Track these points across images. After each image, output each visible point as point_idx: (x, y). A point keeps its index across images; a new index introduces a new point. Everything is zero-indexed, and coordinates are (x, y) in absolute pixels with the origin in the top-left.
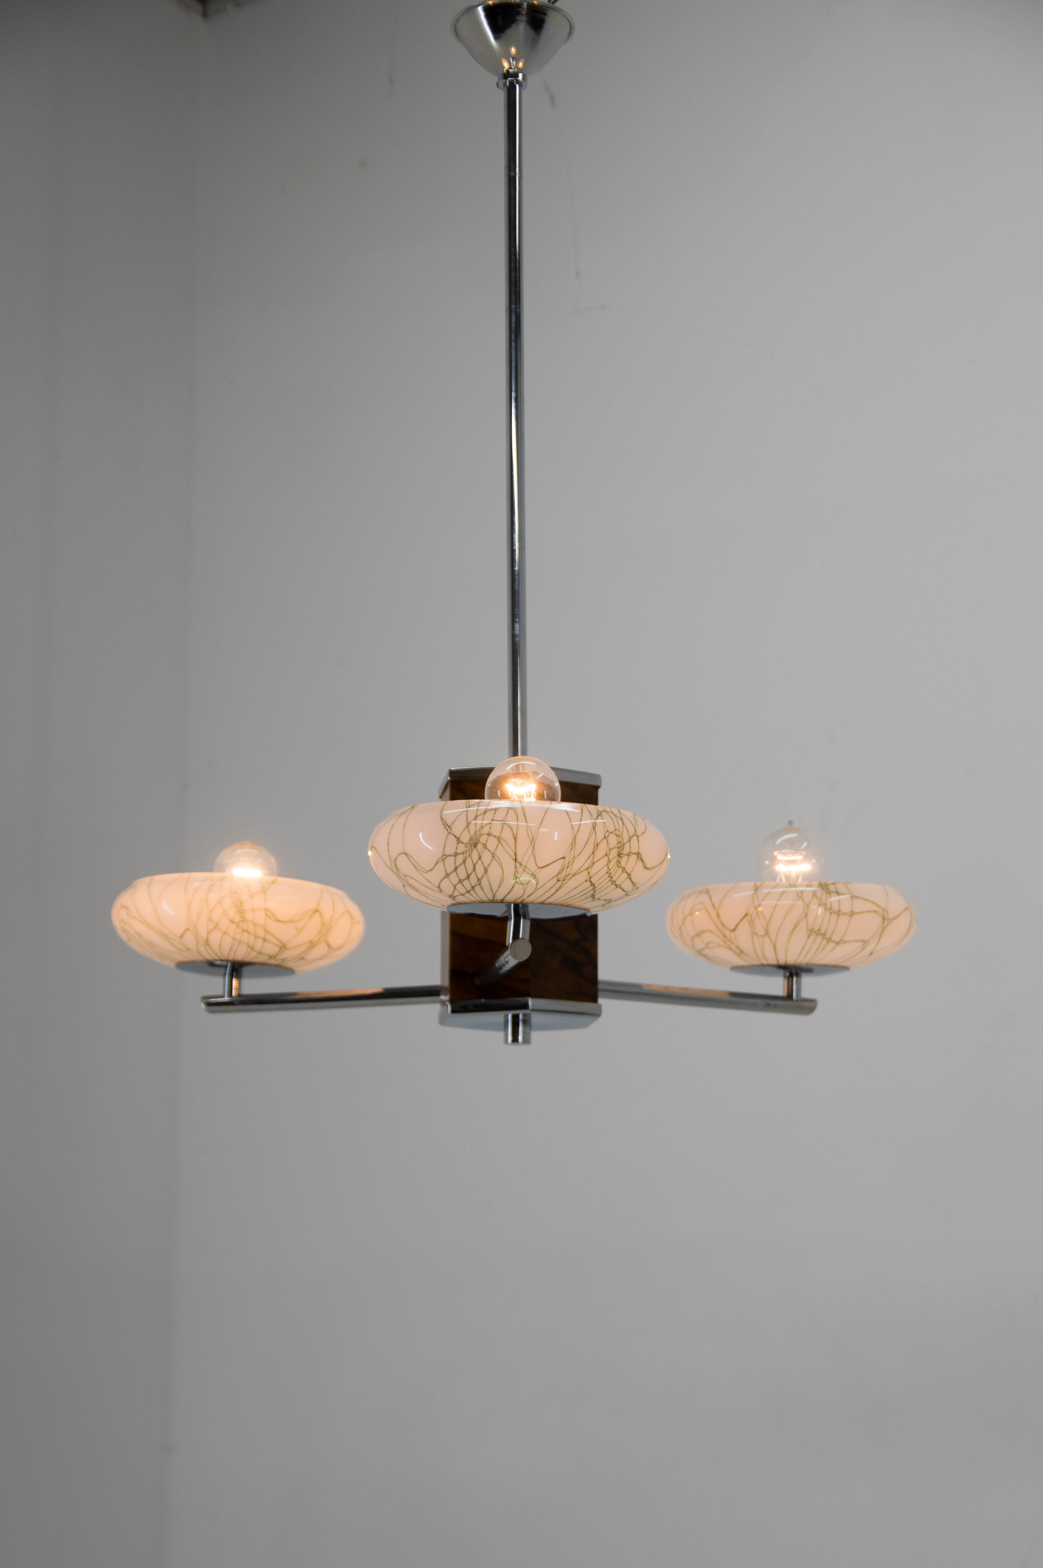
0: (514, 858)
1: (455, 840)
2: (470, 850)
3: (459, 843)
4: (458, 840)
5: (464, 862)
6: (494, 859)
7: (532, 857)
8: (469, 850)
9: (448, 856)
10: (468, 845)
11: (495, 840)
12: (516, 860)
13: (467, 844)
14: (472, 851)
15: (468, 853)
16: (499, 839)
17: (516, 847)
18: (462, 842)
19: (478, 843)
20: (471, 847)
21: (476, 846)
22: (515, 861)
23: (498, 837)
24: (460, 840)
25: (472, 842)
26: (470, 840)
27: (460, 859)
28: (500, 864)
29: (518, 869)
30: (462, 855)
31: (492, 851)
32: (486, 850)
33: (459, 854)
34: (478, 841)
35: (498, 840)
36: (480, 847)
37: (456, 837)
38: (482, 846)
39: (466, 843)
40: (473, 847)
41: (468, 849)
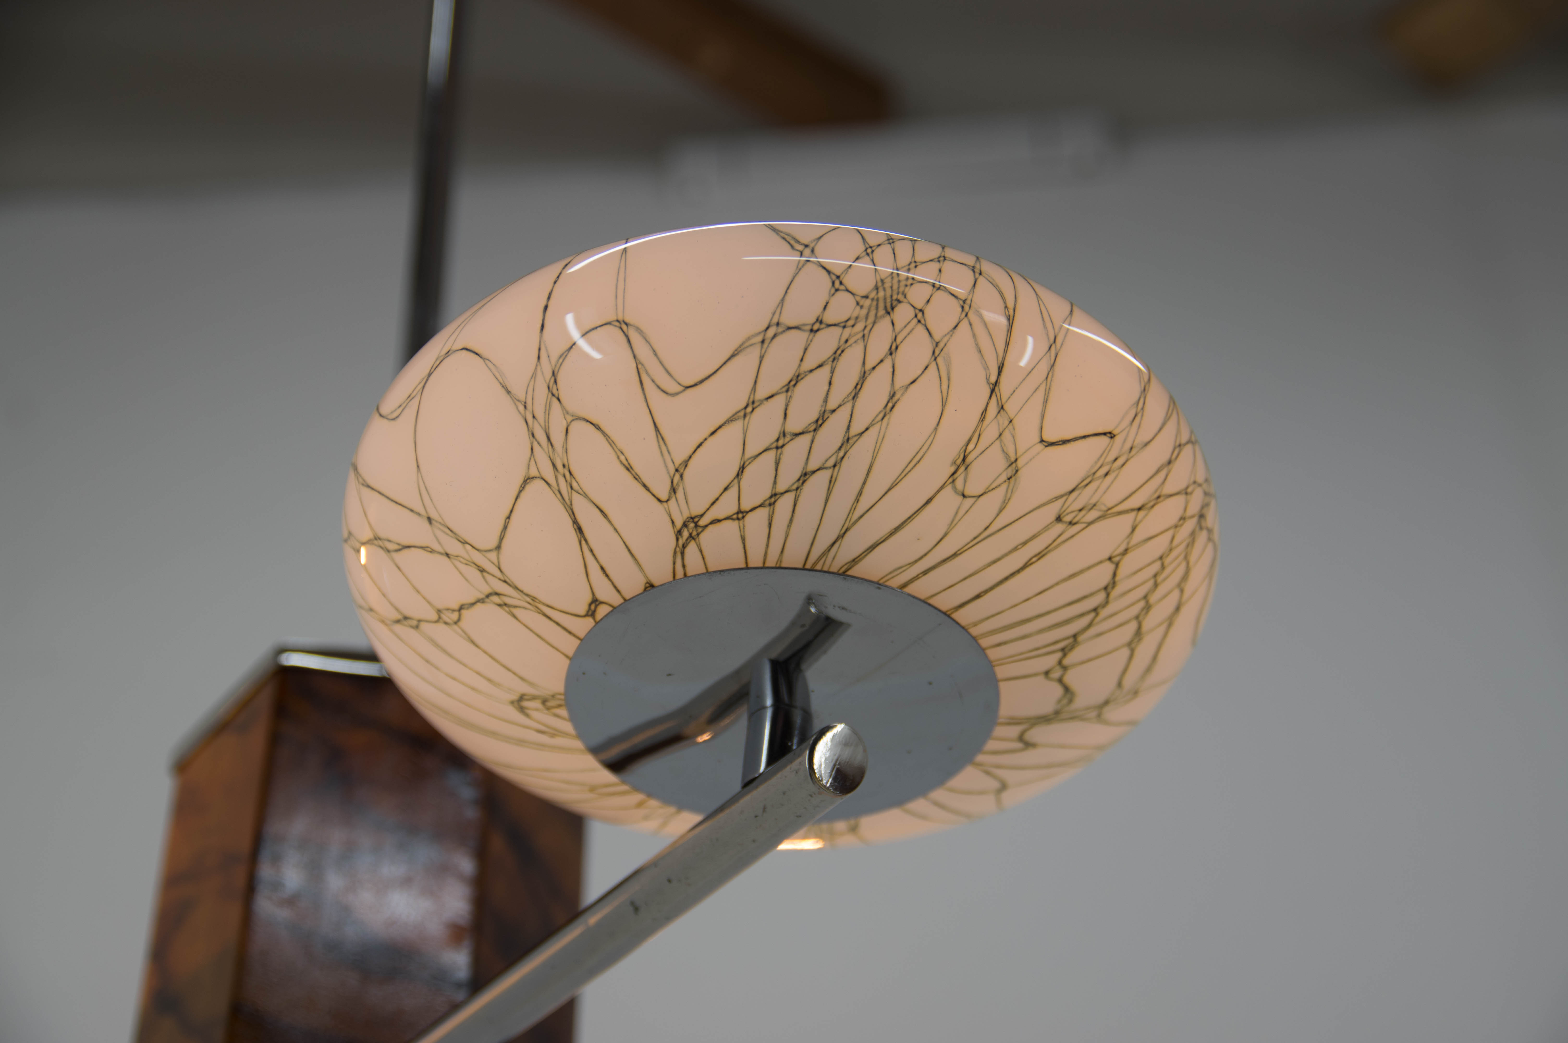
0: (993, 379)
1: (826, 280)
2: (871, 319)
3: (837, 290)
4: (837, 282)
5: (836, 356)
6: (933, 367)
7: (1040, 394)
8: (867, 318)
9: (789, 328)
10: (867, 303)
11: (955, 307)
12: (994, 388)
13: (866, 297)
14: (874, 323)
15: (860, 326)
16: (966, 307)
17: (1007, 344)
18: (847, 290)
19: (899, 301)
20: (877, 308)
21: (893, 309)
22: (992, 391)
23: (964, 301)
24: (841, 283)
25: (881, 294)
26: (877, 288)
27: (827, 341)
28: (945, 387)
29: (986, 422)
30: (837, 331)
31: (937, 337)
32: (920, 329)
33: (829, 326)
34: (900, 297)
35: (963, 307)
36: (903, 313)
37: (829, 272)
38: (911, 313)
39: (864, 294)
40: (881, 312)
41: (864, 312)
